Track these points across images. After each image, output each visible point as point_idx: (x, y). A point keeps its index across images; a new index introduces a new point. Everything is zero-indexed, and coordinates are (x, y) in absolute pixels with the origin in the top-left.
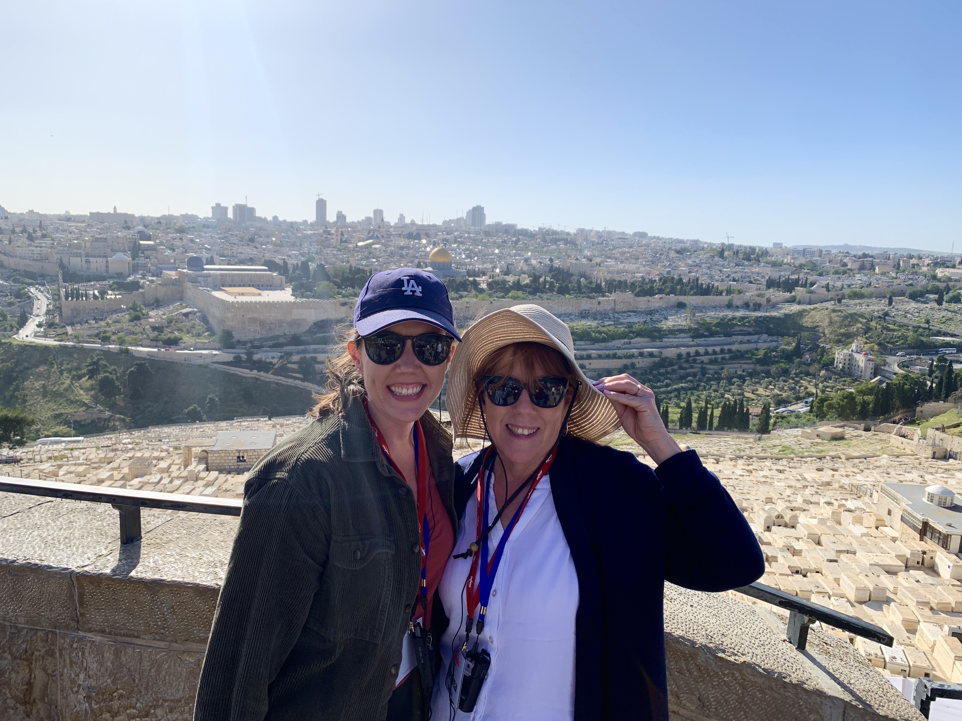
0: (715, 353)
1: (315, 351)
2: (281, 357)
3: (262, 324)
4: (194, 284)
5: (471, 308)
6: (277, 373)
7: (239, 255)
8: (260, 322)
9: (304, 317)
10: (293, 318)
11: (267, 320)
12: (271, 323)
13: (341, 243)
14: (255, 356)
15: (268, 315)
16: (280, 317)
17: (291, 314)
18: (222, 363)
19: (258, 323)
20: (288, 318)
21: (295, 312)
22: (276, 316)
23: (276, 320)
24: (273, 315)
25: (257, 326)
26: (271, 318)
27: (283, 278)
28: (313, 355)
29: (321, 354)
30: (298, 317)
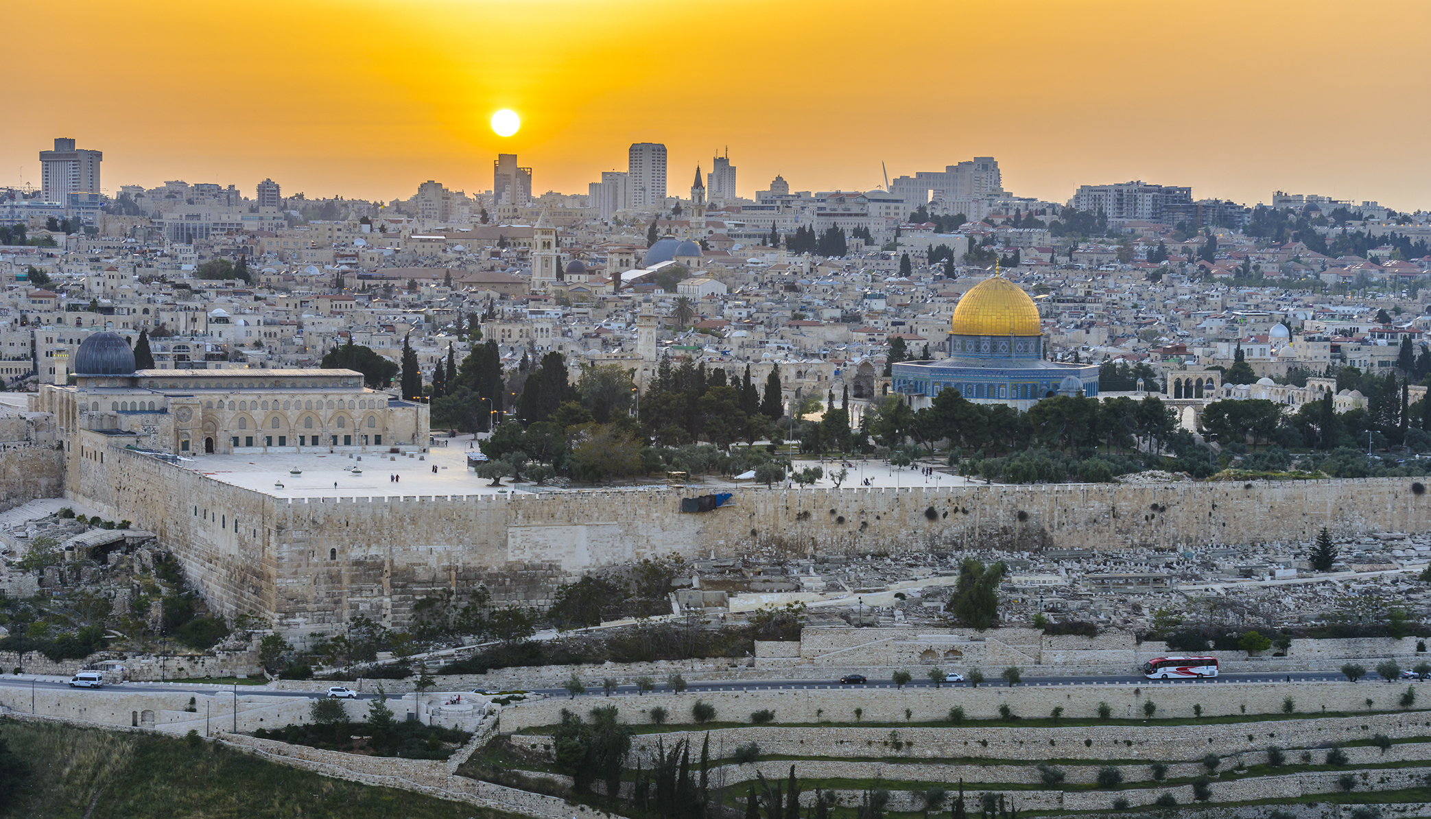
1: (610, 687)
3: (402, 580)
4: (114, 439)
5: (1171, 512)
7: (215, 328)
8: (394, 575)
9: (549, 555)
10: (511, 559)
11: (419, 570)
12: (433, 581)
13: (560, 275)
14: (390, 704)
15: (423, 548)
16: (462, 556)
17: (504, 544)
18: (276, 735)
19: (386, 581)
20: (494, 562)
21: (516, 536)
22: (449, 554)
23: (449, 569)
24: (439, 548)
25: (381, 593)
26: (433, 562)
27: (425, 411)
28: (601, 701)
29: (629, 697)
30: (527, 557)
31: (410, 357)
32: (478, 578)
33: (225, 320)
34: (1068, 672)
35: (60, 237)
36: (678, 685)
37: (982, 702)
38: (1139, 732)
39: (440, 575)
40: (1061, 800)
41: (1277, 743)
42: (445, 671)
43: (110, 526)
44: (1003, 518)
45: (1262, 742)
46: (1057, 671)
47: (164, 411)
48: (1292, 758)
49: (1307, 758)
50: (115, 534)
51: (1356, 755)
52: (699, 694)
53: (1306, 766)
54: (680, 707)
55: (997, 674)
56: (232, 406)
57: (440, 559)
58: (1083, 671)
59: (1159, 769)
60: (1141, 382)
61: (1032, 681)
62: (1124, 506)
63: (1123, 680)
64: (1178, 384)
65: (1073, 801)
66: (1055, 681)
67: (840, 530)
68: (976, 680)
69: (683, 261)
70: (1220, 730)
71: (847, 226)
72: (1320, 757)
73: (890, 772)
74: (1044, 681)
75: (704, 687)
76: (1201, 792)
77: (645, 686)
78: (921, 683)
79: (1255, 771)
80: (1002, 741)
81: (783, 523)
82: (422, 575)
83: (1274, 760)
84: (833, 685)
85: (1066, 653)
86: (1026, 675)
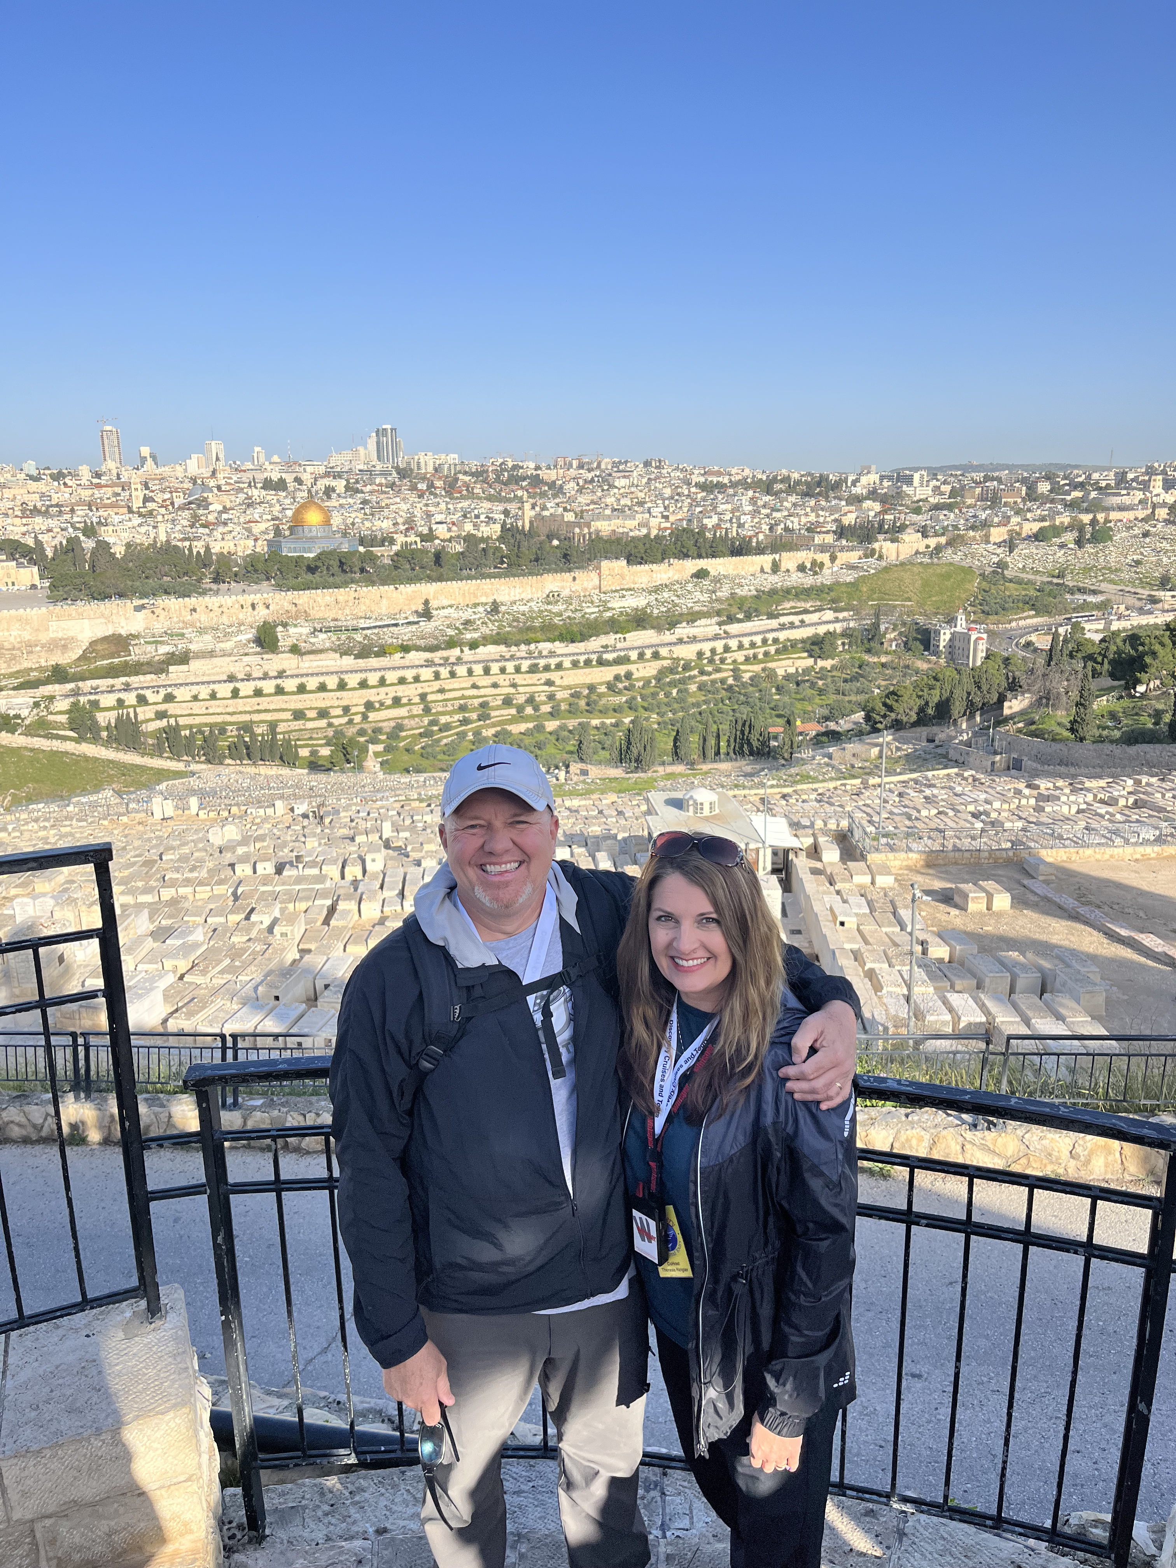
0: (753, 645)
1: (95, 691)
2: (36, 705)
5: (363, 600)
6: (30, 731)
9: (71, 634)
10: (52, 636)
11: (5, 644)
12: (13, 647)
15: (6, 634)
16: (27, 636)
17: (47, 630)
20: (44, 638)
21: (53, 625)
22: (20, 636)
23: (21, 643)
24: (14, 633)
26: (12, 639)
27: (35, 571)
28: (92, 698)
29: (106, 695)
30: (60, 635)
31: (40, 544)
32: (36, 646)
34: (310, 671)
36: (127, 688)
37: (268, 686)
38: (338, 694)
40: (304, 725)
41: (398, 694)
44: (287, 606)
45: (391, 695)
46: (305, 671)
48: (404, 701)
49: (411, 700)
51: (430, 698)
52: (140, 692)
53: (410, 703)
54: (130, 698)
55: (276, 674)
57: (15, 638)
58: (317, 670)
59: (346, 709)
60: (387, 545)
61: (292, 676)
62: (340, 598)
63: (332, 673)
64: (402, 543)
65: (310, 725)
66: (302, 676)
67: (211, 614)
68: (265, 677)
69: (205, 495)
70: (374, 691)
72: (417, 699)
73: (229, 718)
74: (297, 676)
75: (142, 688)
76: (365, 717)
77: (111, 690)
78: (243, 680)
79: (388, 707)
80: (278, 702)
81: (184, 613)
82: (7, 645)
83: (397, 702)
84: (203, 683)
85: (308, 663)
86: (288, 673)
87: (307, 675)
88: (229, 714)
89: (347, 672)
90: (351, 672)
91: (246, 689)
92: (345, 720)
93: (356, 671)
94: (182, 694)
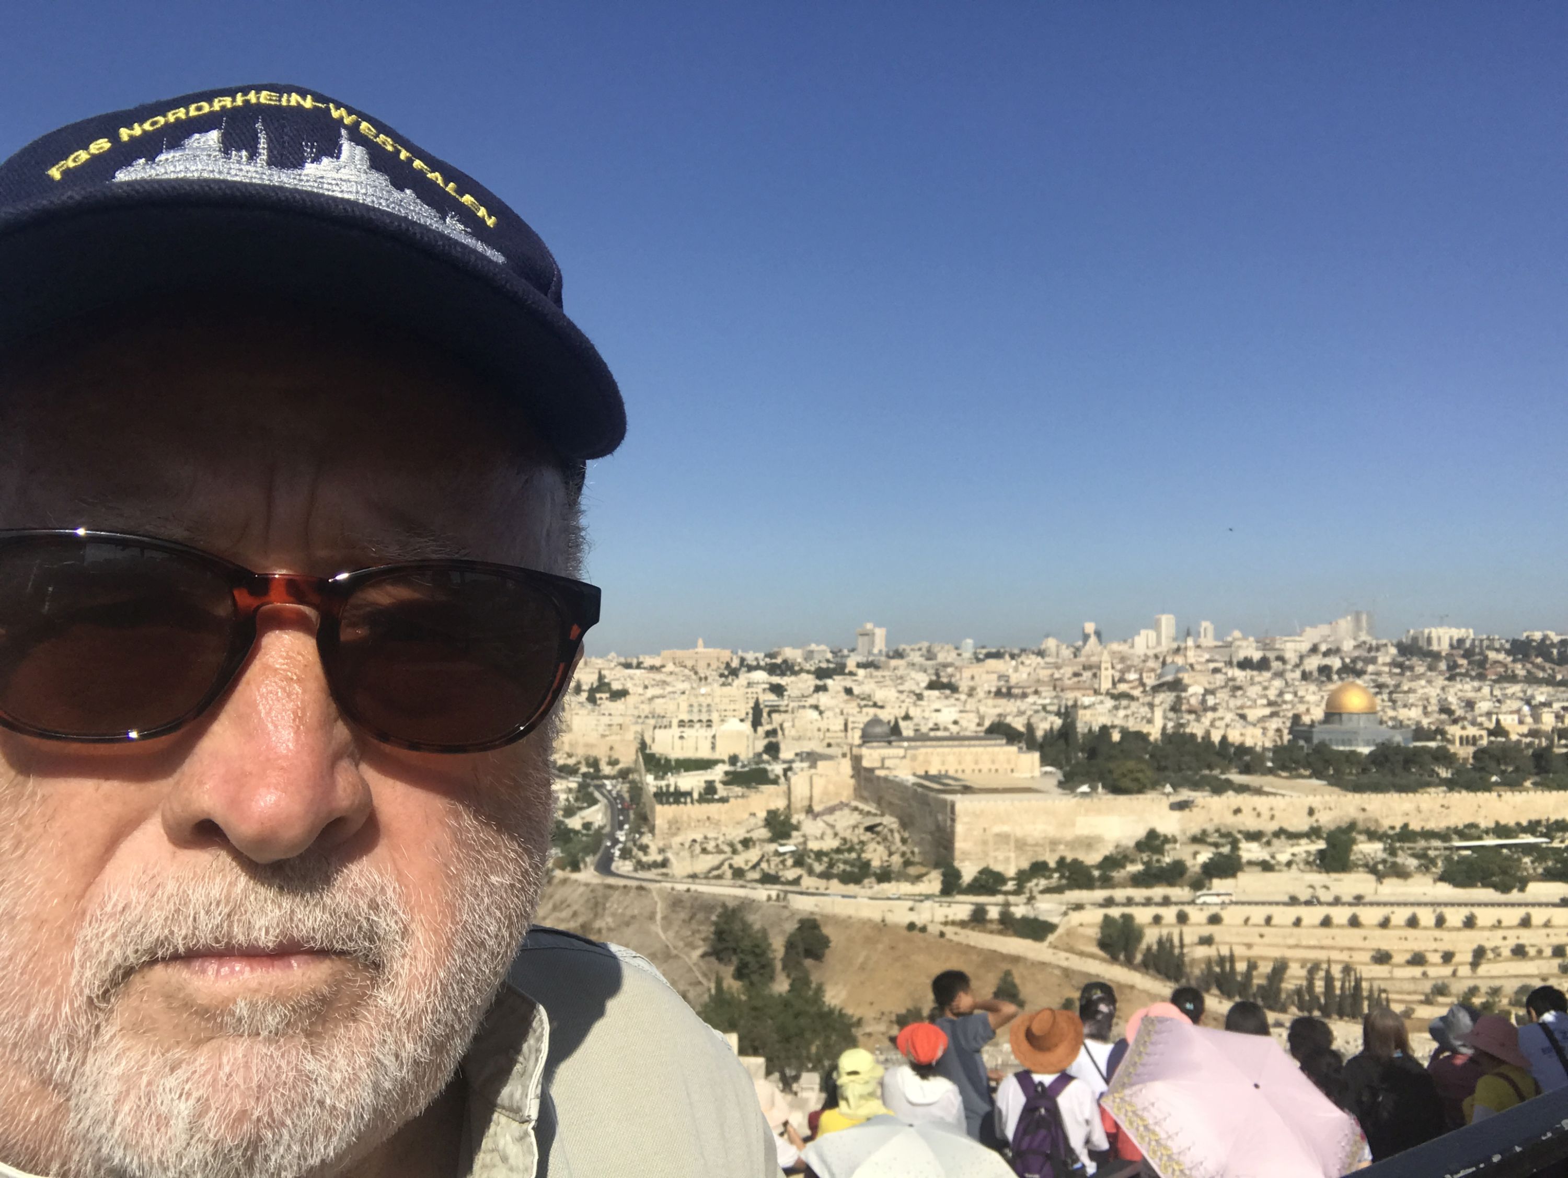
1: (1130, 902)
2: (1064, 913)
3: (1021, 845)
6: (1060, 945)
8: (1016, 841)
10: (1078, 832)
11: (1029, 838)
12: (1036, 845)
13: (1114, 684)
14: (1013, 909)
16: (1051, 832)
17: (1073, 825)
18: (953, 923)
19: (1012, 844)
20: (1069, 834)
21: (1080, 821)
22: (1044, 831)
23: (1045, 838)
24: (1038, 828)
25: (1009, 851)
26: (1036, 834)
27: (1036, 756)
28: (1128, 910)
29: (1140, 908)
30: (1085, 832)
31: (1030, 727)
33: (937, 711)
34: (1393, 899)
35: (861, 672)
36: (1166, 902)
37: (1341, 915)
38: (1438, 933)
39: (1041, 842)
40: (1391, 972)
41: (1521, 941)
42: (1043, 892)
43: (875, 815)
45: (1512, 942)
46: (1386, 899)
47: (904, 757)
48: (1532, 952)
49: (1540, 952)
50: (877, 820)
52: (1180, 907)
53: (1540, 956)
55: (1350, 899)
56: (938, 754)
57: (1039, 833)
58: (1401, 899)
59: (1448, 956)
60: (1439, 737)
61: (1372, 904)
62: (1424, 806)
63: (1426, 904)
64: (1461, 738)
65: (1400, 972)
66: (1385, 904)
67: (1258, 818)
68: (1337, 902)
69: (1179, 675)
70: (1486, 934)
71: (1271, 655)
72: (1548, 952)
73: (1288, 953)
74: (1378, 904)
75: (1183, 903)
76: (1475, 969)
77: (1148, 902)
78: (1306, 903)
79: (1507, 960)
80: (1352, 937)
81: (1225, 815)
82: (1030, 841)
83: (1519, 952)
84: (1257, 903)
85: (1391, 888)
86: (1367, 899)
87: (1392, 904)
88: (1290, 947)
89: (1446, 904)
90: (1453, 905)
91: (1312, 915)
92: (1447, 971)
93: (1460, 905)
94: (1231, 916)
